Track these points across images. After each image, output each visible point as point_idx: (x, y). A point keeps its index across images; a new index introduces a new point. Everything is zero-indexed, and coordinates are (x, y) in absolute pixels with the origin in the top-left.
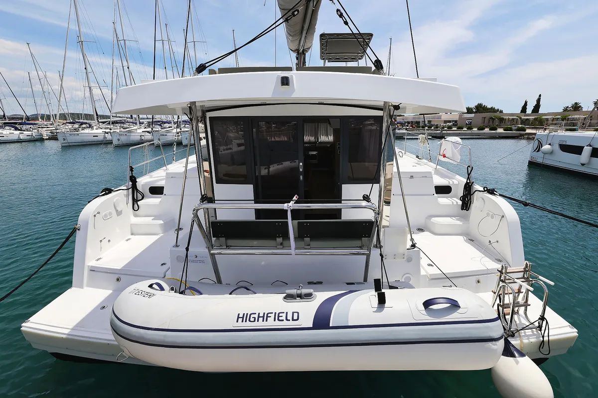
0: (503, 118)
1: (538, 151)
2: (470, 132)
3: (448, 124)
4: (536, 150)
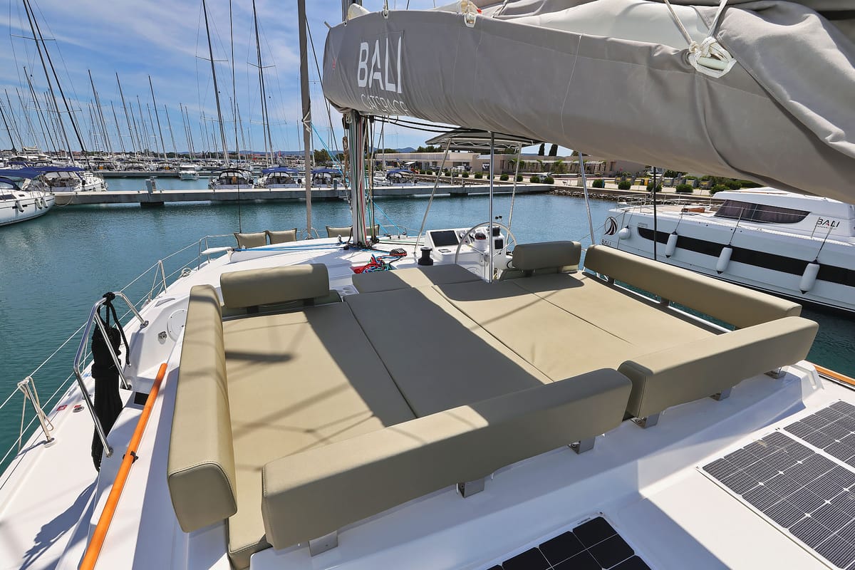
0: (523, 162)
1: (612, 234)
2: (498, 186)
3: (459, 168)
4: (609, 231)
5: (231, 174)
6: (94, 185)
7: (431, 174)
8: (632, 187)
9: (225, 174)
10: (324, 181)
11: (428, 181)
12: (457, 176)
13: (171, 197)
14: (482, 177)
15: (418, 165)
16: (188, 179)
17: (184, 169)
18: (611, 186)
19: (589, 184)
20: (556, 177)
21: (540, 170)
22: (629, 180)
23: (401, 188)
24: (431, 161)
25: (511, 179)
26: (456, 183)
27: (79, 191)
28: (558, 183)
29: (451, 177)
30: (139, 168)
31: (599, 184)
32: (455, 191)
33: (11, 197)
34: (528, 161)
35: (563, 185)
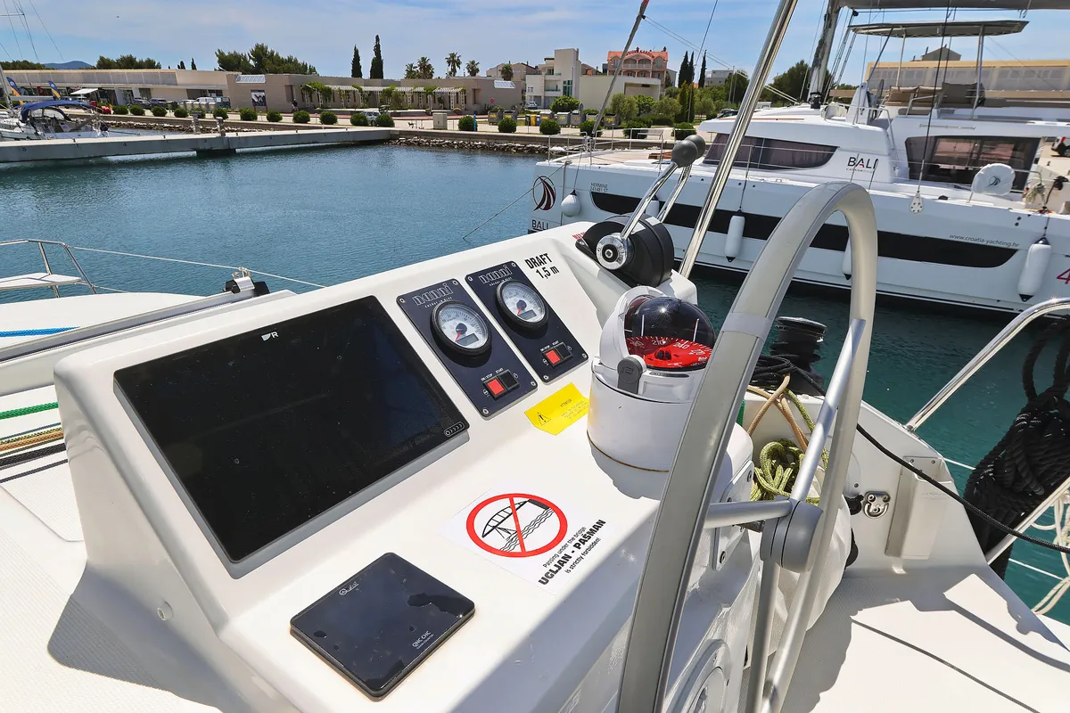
0: (329, 90)
1: (548, 207)
3: (202, 100)
4: (541, 204)
7: (143, 113)
8: (519, 128)
11: (138, 127)
12: (203, 116)
14: (255, 118)
15: (105, 94)
18: (486, 128)
19: (453, 126)
20: (394, 114)
21: (364, 104)
22: (508, 116)
23: (70, 141)
24: (135, 88)
25: (315, 120)
26: (203, 131)
28: (401, 125)
29: (190, 118)
31: (468, 125)
32: (207, 147)
34: (335, 88)
35: (410, 129)
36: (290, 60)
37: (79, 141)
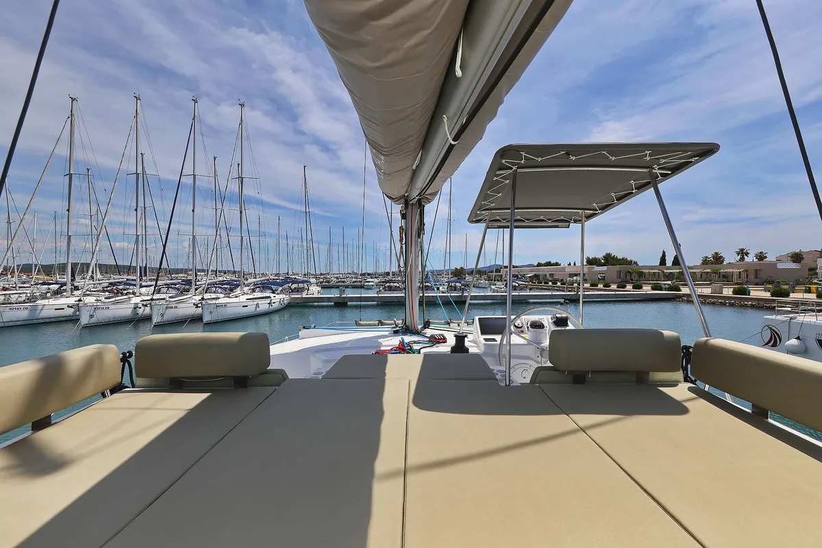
0: (642, 272)
1: (775, 345)
2: (614, 293)
3: (575, 278)
4: (768, 343)
5: (392, 284)
6: (315, 291)
7: (548, 284)
8: (792, 295)
9: (388, 284)
10: (455, 289)
11: (546, 289)
12: (572, 285)
13: (352, 299)
14: (597, 286)
15: (536, 276)
16: (369, 288)
17: (368, 282)
18: (758, 293)
19: (728, 292)
20: (682, 285)
21: (663, 279)
22: (786, 287)
23: (517, 294)
24: (548, 274)
25: (629, 287)
26: (570, 291)
27: (304, 295)
28: (686, 290)
29: (567, 285)
30: (343, 282)
31: (741, 291)
32: (569, 298)
33: (269, 297)
34: (647, 271)
36: (623, 259)
37: (521, 294)
